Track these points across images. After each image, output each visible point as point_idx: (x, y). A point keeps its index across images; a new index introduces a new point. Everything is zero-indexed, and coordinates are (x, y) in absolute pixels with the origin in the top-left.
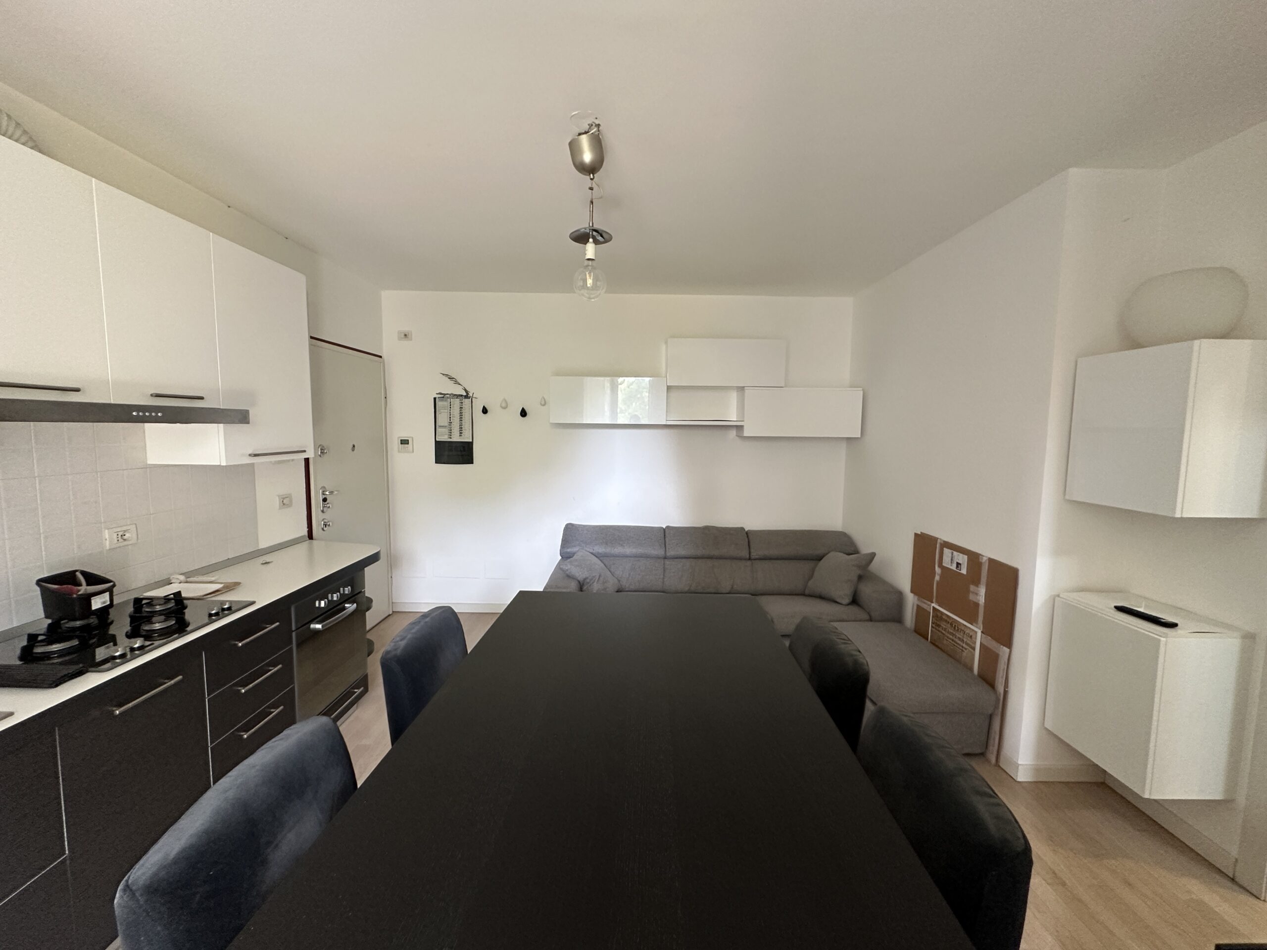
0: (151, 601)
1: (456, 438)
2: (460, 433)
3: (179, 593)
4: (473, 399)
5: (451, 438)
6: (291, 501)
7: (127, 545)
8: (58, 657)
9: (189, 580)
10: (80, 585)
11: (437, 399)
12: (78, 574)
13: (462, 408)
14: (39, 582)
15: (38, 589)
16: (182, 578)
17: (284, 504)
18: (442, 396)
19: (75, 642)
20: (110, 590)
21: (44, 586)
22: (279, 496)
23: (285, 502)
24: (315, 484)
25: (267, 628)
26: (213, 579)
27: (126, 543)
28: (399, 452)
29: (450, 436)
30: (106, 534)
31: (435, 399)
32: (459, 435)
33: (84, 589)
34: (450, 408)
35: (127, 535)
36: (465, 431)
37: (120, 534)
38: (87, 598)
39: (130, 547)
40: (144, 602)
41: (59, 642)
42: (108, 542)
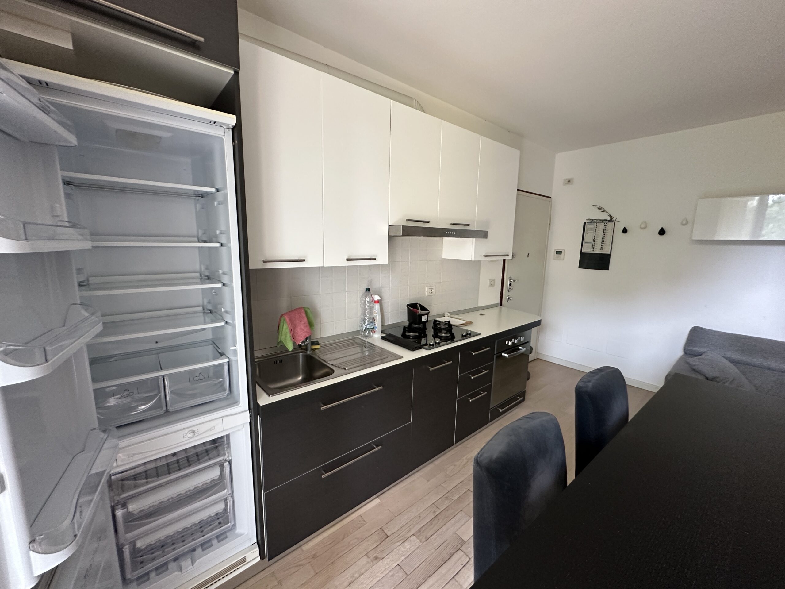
0: (440, 322)
1: (597, 251)
2: (601, 247)
3: (449, 322)
4: (616, 222)
5: (593, 251)
6: (494, 283)
7: (432, 295)
8: (412, 339)
9: (451, 316)
10: (419, 310)
11: (586, 224)
12: (418, 305)
13: (605, 229)
14: (408, 305)
15: (407, 308)
16: (449, 314)
17: (491, 284)
18: (590, 221)
19: (417, 334)
20: (428, 314)
21: (409, 308)
22: (490, 280)
23: (492, 283)
24: (507, 275)
25: (484, 349)
26: (460, 318)
27: (432, 294)
28: (554, 259)
29: (593, 250)
30: (426, 289)
31: (585, 224)
32: (600, 249)
33: (420, 312)
34: (596, 229)
35: (433, 291)
36: (605, 246)
37: (431, 289)
38: (421, 316)
39: (433, 296)
40: (437, 323)
41: (413, 332)
42: (426, 293)
